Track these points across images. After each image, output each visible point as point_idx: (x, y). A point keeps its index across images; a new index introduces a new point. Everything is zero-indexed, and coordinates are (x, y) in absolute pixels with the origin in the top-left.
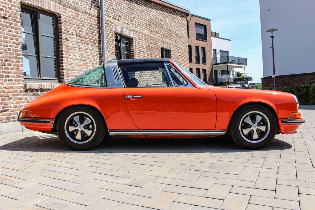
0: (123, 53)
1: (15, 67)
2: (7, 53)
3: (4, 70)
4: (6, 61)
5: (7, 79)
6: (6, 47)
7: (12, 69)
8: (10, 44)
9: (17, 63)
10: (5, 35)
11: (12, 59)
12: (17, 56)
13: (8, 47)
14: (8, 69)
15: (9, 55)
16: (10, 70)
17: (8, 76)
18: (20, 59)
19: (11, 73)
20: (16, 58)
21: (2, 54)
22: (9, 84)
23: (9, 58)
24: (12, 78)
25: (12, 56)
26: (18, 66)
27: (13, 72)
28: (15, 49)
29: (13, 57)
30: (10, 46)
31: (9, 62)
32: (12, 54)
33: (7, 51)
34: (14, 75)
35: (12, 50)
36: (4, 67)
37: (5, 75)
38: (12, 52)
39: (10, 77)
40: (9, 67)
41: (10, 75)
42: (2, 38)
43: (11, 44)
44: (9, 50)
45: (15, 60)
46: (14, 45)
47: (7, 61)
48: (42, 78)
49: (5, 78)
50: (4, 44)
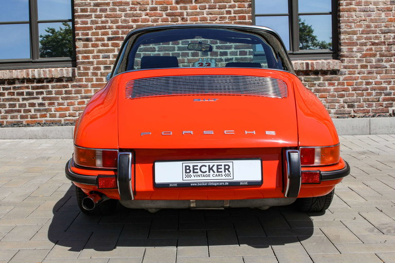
2: (225, 18)
8: (229, 4)
12: (242, 21)
13: (227, 9)
15: (227, 21)
17: (225, 54)
21: (216, 21)
24: (231, 57)
27: (233, 46)
30: (230, 7)
32: (234, 18)
33: (225, 15)
34: (236, 50)
35: (232, 12)
37: (220, 52)
38: (233, 15)
39: (229, 54)
41: (229, 51)
44: (228, 12)
48: (294, 52)
49: (219, 57)
50: (219, 6)
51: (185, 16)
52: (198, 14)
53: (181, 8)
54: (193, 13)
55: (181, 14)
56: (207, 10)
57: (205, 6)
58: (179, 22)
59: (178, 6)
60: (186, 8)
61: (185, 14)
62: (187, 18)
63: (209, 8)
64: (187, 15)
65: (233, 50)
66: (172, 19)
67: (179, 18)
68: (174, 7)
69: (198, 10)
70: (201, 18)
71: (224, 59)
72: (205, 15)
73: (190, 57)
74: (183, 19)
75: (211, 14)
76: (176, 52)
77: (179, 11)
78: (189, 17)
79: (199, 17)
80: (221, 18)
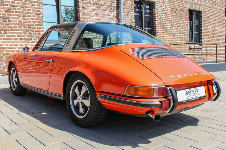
0: (144, 16)
1: (37, 32)
2: (31, 22)
3: (28, 35)
4: (29, 28)
5: (30, 41)
6: (29, 18)
7: (34, 34)
8: (32, 15)
9: (39, 29)
10: (29, 8)
11: (35, 26)
12: (39, 24)
13: (32, 17)
14: (31, 33)
15: (32, 23)
16: (32, 35)
17: (31, 39)
18: (41, 26)
19: (33, 37)
20: (38, 25)
21: (26, 23)
22: (32, 45)
23: (32, 25)
25: (34, 24)
26: (39, 31)
27: (35, 36)
28: (37, 19)
29: (36, 25)
30: (33, 16)
31: (32, 29)
32: (35, 22)
33: (30, 20)
34: (36, 38)
35: (34, 19)
36: (27, 32)
37: (29, 39)
38: (34, 21)
39: (33, 40)
40: (31, 32)
41: (33, 38)
42: (27, 11)
43: (34, 15)
44: (32, 19)
45: (37, 27)
46: (36, 15)
47: (31, 28)
48: (61, 40)
49: (28, 41)
50: (28, 15)
51: (10, 19)
52: (17, 19)
53: (8, 15)
54: (14, 17)
55: (8, 18)
56: (21, 17)
57: (21, 15)
58: (7, 22)
59: (6, 13)
60: (11, 15)
61: (10, 18)
62: (11, 20)
63: (23, 16)
64: (11, 18)
65: (35, 38)
66: (3, 20)
67: (7, 20)
68: (4, 14)
69: (17, 17)
70: (18, 21)
71: (31, 42)
72: (21, 20)
73: (13, 41)
74: (9, 20)
75: (24, 19)
76: (6, 37)
77: (7, 16)
78: (12, 20)
79: (17, 20)
80: (29, 21)
